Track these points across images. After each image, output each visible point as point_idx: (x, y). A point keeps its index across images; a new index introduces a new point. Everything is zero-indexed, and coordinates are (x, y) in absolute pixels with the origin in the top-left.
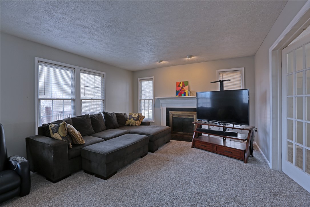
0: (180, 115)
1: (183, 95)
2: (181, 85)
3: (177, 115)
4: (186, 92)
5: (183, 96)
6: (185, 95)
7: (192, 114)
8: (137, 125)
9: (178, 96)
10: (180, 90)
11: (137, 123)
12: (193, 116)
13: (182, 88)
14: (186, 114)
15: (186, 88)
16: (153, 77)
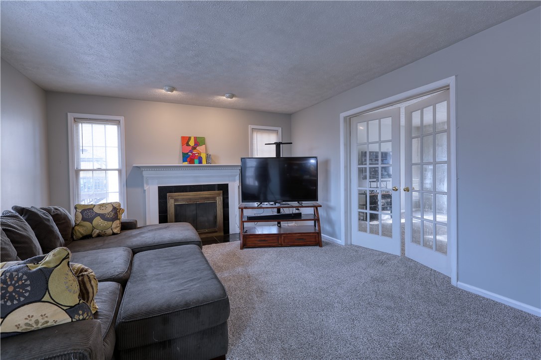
0: (190, 199)
1: (196, 161)
2: (192, 143)
3: (183, 199)
4: (203, 156)
5: (196, 163)
6: (200, 162)
7: (213, 196)
8: (115, 231)
9: (186, 164)
10: (191, 151)
11: (116, 226)
12: (214, 198)
13: (194, 148)
14: (201, 196)
15: (201, 149)
16: (122, 119)
